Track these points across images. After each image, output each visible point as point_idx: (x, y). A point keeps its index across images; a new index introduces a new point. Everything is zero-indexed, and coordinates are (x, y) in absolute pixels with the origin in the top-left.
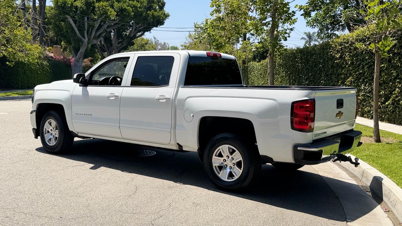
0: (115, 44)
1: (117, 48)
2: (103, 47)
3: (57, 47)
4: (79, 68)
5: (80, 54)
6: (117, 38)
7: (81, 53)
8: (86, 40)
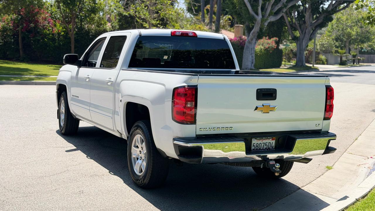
0: (308, 20)
1: (311, 26)
2: (293, 25)
3: (238, 26)
4: (251, 51)
5: (252, 34)
6: (311, 12)
7: (254, 33)
8: (259, 18)
